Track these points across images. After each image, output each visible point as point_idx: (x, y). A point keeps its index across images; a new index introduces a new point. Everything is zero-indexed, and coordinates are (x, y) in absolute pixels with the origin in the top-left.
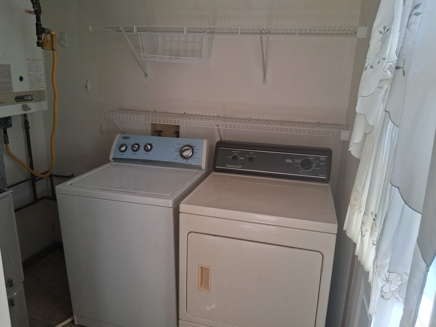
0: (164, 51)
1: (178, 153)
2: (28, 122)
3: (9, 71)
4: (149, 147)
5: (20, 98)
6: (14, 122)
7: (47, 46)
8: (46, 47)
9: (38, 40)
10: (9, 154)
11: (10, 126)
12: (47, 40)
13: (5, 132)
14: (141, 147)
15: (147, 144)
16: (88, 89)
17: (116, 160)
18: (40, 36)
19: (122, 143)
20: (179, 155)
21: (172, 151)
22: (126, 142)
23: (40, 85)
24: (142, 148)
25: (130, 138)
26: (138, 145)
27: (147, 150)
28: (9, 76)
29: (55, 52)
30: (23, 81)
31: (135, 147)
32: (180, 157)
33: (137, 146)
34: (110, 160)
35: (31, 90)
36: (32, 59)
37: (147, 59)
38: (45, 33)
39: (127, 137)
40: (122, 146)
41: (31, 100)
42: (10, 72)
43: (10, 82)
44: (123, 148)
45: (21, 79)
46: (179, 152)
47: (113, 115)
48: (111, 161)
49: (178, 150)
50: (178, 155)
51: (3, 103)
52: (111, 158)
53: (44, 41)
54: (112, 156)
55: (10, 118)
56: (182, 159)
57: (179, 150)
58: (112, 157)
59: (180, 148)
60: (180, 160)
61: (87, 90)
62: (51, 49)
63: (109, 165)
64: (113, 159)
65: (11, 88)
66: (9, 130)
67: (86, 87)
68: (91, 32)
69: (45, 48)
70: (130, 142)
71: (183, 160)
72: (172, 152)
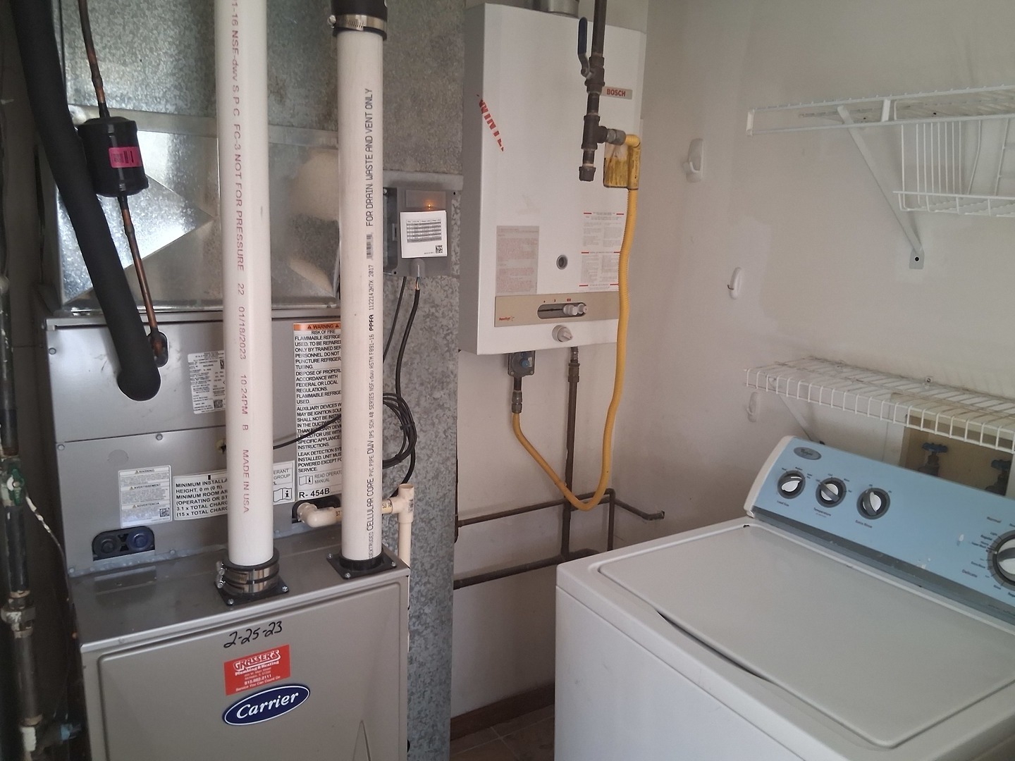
0: (996, 176)
1: (983, 555)
2: (579, 365)
3: (534, 243)
4: (876, 503)
5: (552, 310)
6: (539, 365)
7: (616, 179)
8: (614, 181)
9: (584, 163)
10: (517, 436)
11: (530, 371)
12: (618, 162)
13: (517, 385)
14: (848, 493)
15: (871, 490)
16: (735, 293)
17: (761, 513)
18: (590, 151)
19: (791, 468)
20: (985, 564)
21: (962, 538)
22: (805, 465)
23: (610, 278)
24: (851, 500)
25: (819, 457)
26: (839, 484)
27: (865, 511)
28: (533, 255)
29: (633, 192)
30: (566, 268)
31: (826, 490)
32: (988, 573)
33: (835, 490)
34: (745, 512)
35: (585, 289)
36: (598, 213)
37: (920, 207)
38: (606, 141)
39: (811, 450)
40: (788, 476)
41: (578, 315)
42: (537, 244)
43: (532, 271)
44: (791, 486)
45: (562, 262)
46: (990, 550)
47: (775, 379)
48: (748, 514)
49: (986, 541)
50: (979, 562)
51: (506, 319)
52: (748, 506)
53: (611, 164)
54: (754, 500)
55: (531, 354)
56: (993, 581)
57: (990, 543)
58: (753, 504)
59: (995, 538)
60: (986, 584)
61: (731, 295)
62: (625, 186)
63: (738, 527)
64: (755, 509)
65: (532, 284)
66: (526, 381)
67: (730, 288)
68: (749, 130)
69: (610, 184)
70: (815, 471)
71: (999, 585)
72: (958, 543)
